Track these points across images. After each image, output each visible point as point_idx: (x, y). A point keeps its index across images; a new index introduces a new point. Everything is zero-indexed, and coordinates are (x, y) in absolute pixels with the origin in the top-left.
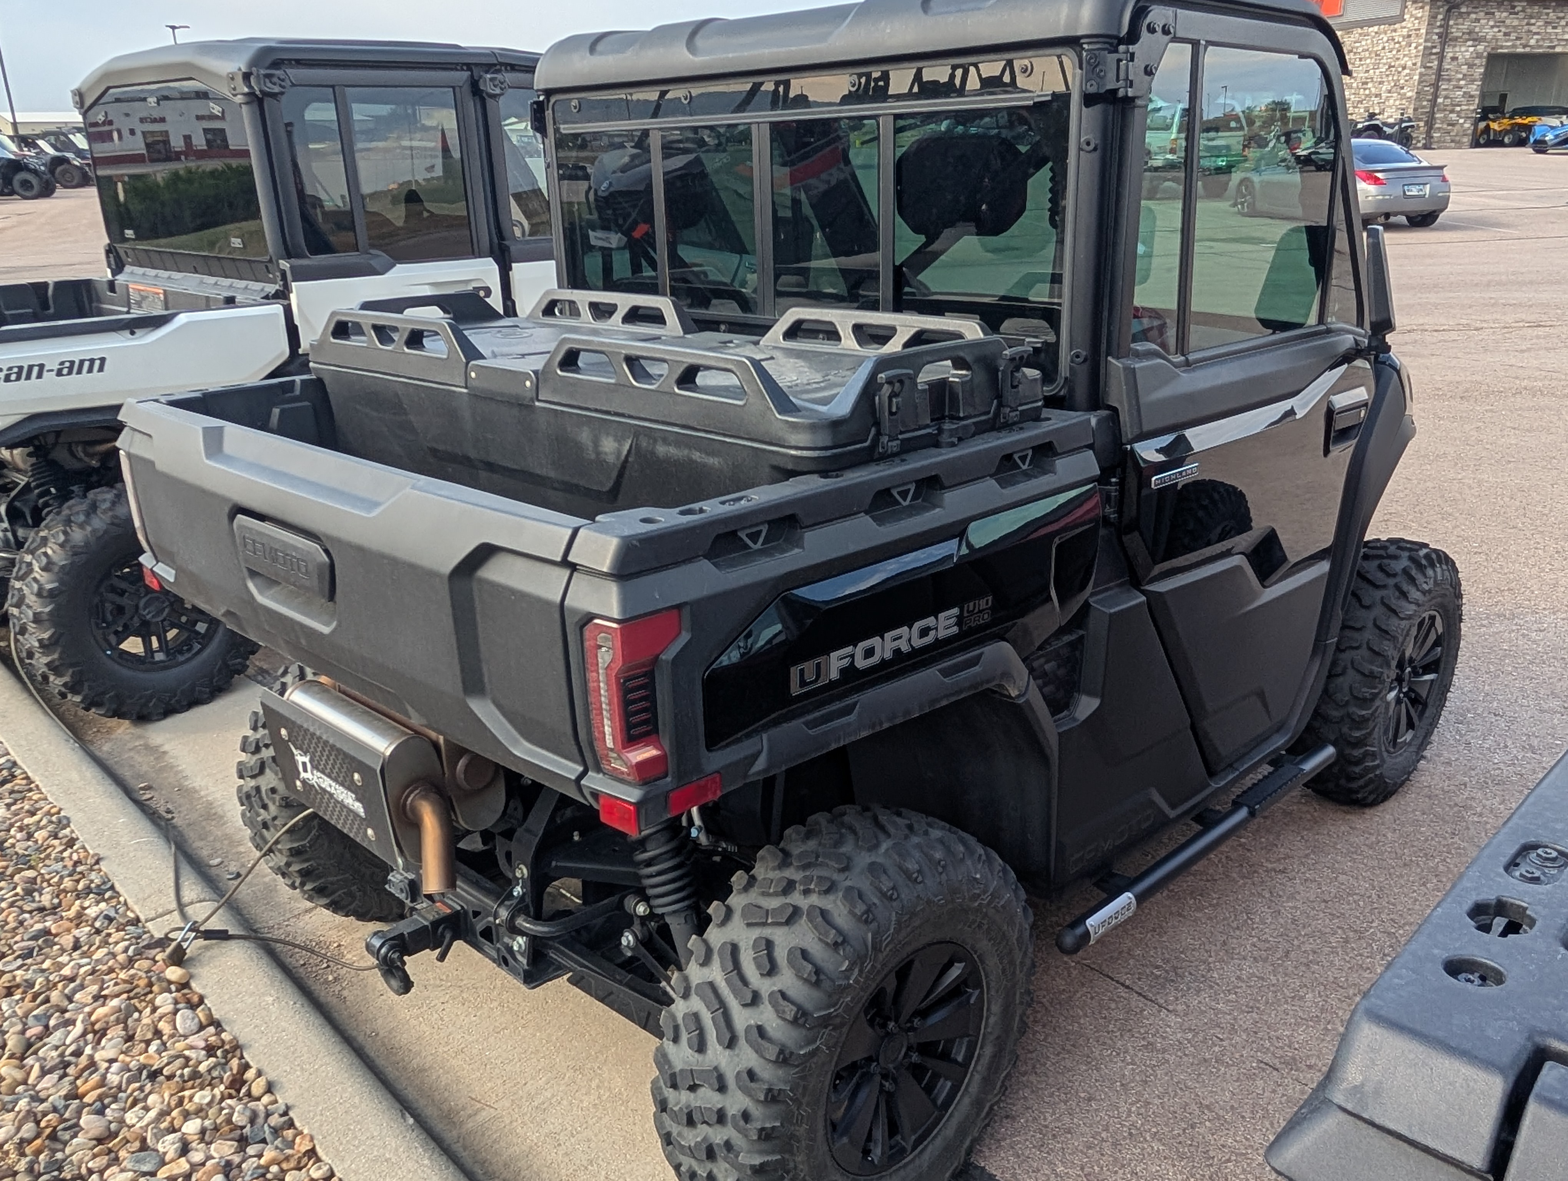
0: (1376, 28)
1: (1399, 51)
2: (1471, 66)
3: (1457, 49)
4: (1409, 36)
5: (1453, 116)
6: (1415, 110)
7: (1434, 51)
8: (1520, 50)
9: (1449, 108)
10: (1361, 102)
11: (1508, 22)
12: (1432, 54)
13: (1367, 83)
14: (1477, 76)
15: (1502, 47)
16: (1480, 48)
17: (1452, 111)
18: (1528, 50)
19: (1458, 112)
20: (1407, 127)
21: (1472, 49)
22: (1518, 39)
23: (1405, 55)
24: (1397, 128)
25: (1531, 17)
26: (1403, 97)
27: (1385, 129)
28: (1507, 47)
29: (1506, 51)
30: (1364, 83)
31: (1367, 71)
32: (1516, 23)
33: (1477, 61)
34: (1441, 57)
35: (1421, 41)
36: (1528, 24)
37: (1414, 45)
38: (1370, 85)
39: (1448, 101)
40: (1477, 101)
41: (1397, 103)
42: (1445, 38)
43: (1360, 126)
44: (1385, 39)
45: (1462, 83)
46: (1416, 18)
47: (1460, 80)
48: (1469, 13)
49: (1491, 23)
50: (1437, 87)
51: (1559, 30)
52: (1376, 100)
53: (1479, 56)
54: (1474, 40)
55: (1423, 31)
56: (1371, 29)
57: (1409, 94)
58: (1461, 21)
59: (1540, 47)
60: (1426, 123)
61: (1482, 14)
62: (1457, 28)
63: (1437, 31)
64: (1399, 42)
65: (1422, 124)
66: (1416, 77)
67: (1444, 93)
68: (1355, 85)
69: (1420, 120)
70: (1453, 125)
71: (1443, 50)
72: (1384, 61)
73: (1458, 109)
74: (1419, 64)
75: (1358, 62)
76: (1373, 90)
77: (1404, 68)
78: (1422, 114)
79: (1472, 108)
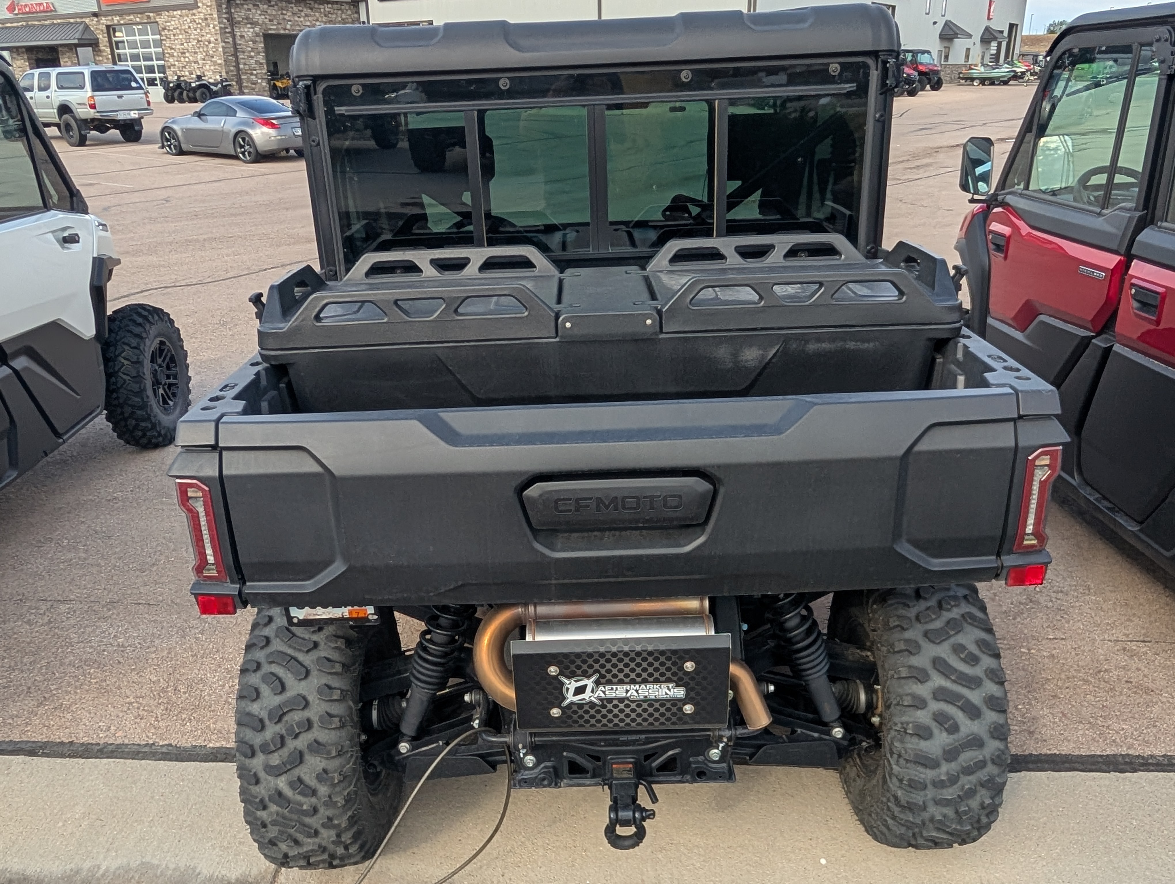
0: (179, 12)
1: (201, 30)
2: (254, 42)
3: (242, 30)
4: (206, 19)
5: (253, 77)
6: (227, 73)
7: (227, 30)
8: (282, 32)
9: (249, 72)
10: (184, 67)
11: (269, 11)
12: (226, 33)
13: (184, 53)
14: (260, 49)
15: (270, 29)
16: (257, 29)
17: (252, 74)
18: (287, 32)
19: (256, 75)
20: (227, 86)
21: (251, 30)
22: (279, 24)
23: (207, 33)
24: (220, 86)
25: (282, 9)
26: (215, 63)
27: (212, 87)
28: (274, 29)
29: (273, 32)
30: (182, 53)
31: (182, 44)
32: (274, 13)
33: (258, 39)
34: (234, 37)
35: (216, 23)
36: (282, 14)
37: (212, 26)
38: (187, 55)
39: (247, 67)
40: (265, 67)
41: (212, 68)
42: (231, 20)
43: (193, 85)
44: (189, 21)
45: (252, 54)
46: (208, 6)
47: (250, 52)
48: (242, 5)
49: (259, 12)
50: (237, 57)
51: (302, 19)
52: (196, 66)
53: (257, 35)
54: (251, 24)
55: (215, 16)
56: (175, 13)
57: (219, 62)
58: (238, 10)
59: (293, 30)
60: (237, 82)
61: (251, 6)
62: (239, 15)
63: (224, 16)
64: (199, 23)
65: (234, 83)
66: (221, 49)
67: (242, 61)
68: (175, 54)
69: (232, 80)
70: (255, 84)
71: (233, 30)
72: (192, 37)
73: (255, 72)
74: (220, 40)
75: (172, 37)
76: (191, 58)
77: (210, 42)
78: (233, 75)
79: (264, 72)
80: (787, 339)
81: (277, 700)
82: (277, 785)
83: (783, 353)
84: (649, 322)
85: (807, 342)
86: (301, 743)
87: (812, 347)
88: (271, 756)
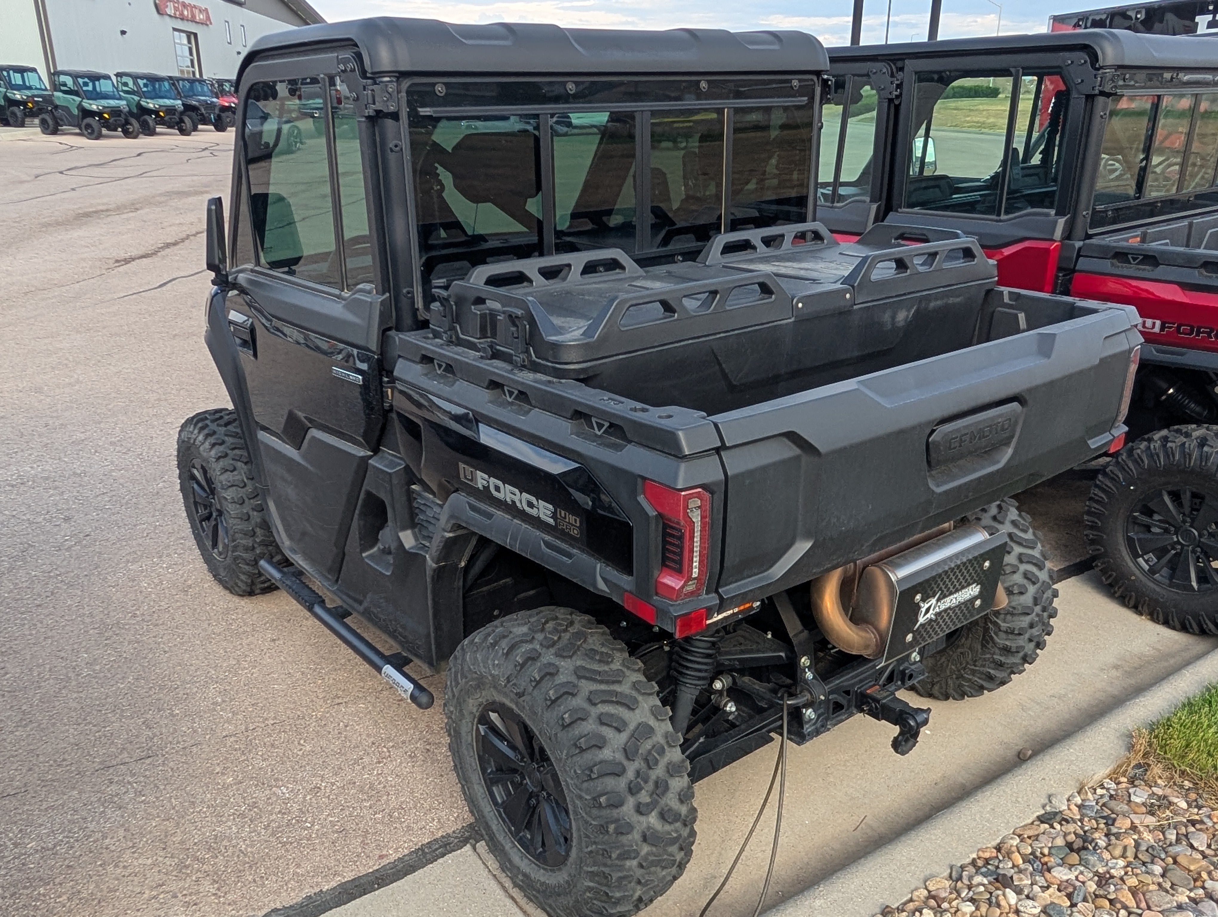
80: (921, 299)
81: (623, 737)
82: (649, 823)
83: (917, 312)
84: (848, 296)
85: (930, 301)
86: (659, 771)
87: (932, 305)
88: (639, 796)
